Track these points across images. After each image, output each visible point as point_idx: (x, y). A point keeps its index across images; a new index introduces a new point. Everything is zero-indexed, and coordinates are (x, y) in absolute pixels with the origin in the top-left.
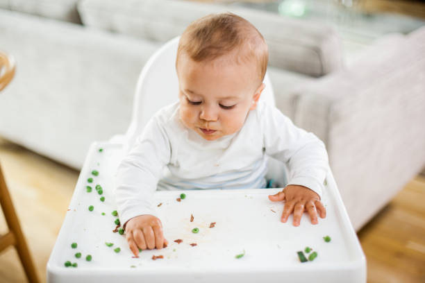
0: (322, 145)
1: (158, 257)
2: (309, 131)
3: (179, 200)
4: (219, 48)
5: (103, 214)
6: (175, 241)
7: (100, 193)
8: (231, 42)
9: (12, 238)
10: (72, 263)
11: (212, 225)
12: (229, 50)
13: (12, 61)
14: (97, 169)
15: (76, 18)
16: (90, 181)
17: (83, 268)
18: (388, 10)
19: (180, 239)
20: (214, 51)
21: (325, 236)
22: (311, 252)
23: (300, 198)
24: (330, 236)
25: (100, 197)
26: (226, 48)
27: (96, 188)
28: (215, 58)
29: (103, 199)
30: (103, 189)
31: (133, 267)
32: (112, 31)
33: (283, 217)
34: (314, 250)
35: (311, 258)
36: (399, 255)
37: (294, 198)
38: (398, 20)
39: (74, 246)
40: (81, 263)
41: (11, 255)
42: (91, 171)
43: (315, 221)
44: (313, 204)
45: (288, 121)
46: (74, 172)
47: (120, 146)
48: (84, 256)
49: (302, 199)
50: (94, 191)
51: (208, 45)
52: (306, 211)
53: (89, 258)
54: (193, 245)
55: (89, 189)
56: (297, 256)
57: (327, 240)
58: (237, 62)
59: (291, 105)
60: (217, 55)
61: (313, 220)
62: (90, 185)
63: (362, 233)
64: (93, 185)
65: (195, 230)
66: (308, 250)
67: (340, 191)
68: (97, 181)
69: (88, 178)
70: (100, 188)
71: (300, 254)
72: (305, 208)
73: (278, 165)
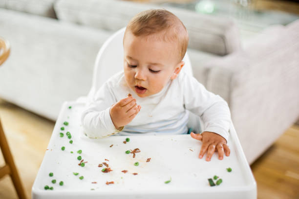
0: (226, 104)
1: (110, 183)
2: (216, 94)
3: (125, 142)
4: (152, 28)
5: (72, 152)
6: (123, 171)
7: (70, 137)
8: (161, 25)
9: (8, 169)
10: (50, 187)
11: (148, 160)
12: (159, 31)
13: (8, 45)
14: (67, 121)
15: (53, 14)
16: (62, 129)
17: (57, 190)
18: (272, 8)
19: (125, 170)
20: (149, 30)
21: (228, 168)
22: (218, 179)
23: (213, 142)
24: (231, 168)
25: (69, 140)
26: (158, 28)
27: (67, 134)
28: (149, 34)
29: (71, 142)
30: (71, 135)
31: (92, 189)
32: (79, 23)
33: (200, 154)
34: (220, 178)
35: (218, 184)
36: (281, 181)
37: (209, 141)
38: (280, 16)
39: (51, 175)
40: (56, 187)
41: (7, 181)
42: (64, 122)
43: (221, 158)
44: (222, 146)
45: (202, 87)
46: (51, 122)
47: (84, 105)
48: (58, 182)
49: (214, 142)
50: (65, 136)
51: (146, 25)
52: (216, 151)
53: (61, 184)
54: (135, 174)
55: (62, 135)
56: (208, 182)
57: (229, 170)
58: (164, 40)
59: (204, 75)
60: (150, 33)
61: (220, 157)
62: (62, 132)
63: (254, 166)
64: (65, 132)
65: (137, 164)
66: (215, 178)
67: (239, 138)
68: (67, 129)
69: (61, 127)
70: (70, 134)
71: (210, 180)
72: (216, 148)
73: (195, 117)
